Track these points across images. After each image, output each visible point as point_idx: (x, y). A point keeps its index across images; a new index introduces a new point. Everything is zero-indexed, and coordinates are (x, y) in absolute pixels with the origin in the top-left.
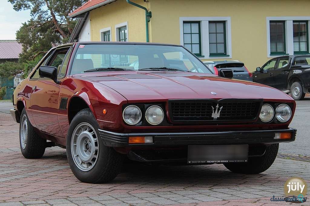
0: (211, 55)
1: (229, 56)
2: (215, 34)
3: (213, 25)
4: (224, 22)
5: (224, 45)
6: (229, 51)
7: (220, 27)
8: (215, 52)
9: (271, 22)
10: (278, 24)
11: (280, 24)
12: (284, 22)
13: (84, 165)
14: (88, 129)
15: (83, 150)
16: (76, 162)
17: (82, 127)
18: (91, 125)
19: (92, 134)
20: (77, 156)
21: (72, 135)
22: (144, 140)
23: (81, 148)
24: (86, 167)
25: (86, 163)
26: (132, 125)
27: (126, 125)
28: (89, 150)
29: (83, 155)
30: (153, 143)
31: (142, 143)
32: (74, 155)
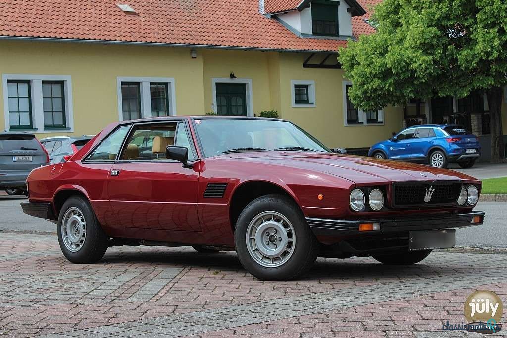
0: (47, 127)
1: (69, 129)
2: (51, 99)
3: (48, 86)
4: (62, 83)
5: (63, 114)
6: (71, 123)
7: (57, 89)
8: (51, 124)
9: (123, 83)
10: (131, 86)
11: (134, 86)
12: (138, 84)
13: (267, 261)
14: (273, 218)
15: (265, 243)
16: (254, 257)
17: (263, 216)
18: (281, 213)
19: (281, 224)
20: (254, 251)
21: (248, 226)
22: (373, 227)
23: (261, 241)
24: (271, 262)
25: (272, 258)
26: (358, 210)
27: (351, 211)
28: (275, 243)
29: (266, 249)
30: (380, 230)
31: (370, 231)
32: (251, 250)
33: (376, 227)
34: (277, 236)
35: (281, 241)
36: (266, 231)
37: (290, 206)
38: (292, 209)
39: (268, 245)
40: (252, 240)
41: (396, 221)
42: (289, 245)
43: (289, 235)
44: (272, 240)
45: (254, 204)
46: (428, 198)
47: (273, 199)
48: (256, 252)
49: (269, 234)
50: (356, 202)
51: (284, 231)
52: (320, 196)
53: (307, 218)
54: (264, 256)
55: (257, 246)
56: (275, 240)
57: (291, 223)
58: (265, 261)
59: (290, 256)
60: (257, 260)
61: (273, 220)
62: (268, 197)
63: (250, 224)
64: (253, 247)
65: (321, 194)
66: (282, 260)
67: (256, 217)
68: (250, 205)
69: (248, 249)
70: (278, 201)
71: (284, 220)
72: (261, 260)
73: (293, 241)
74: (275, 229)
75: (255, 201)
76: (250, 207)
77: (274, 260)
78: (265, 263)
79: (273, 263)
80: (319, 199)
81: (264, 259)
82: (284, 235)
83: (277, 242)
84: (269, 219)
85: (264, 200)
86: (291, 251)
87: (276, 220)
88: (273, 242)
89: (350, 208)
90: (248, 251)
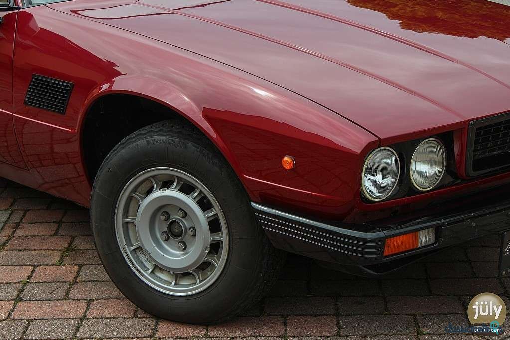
14: (175, 184)
15: (158, 236)
16: (135, 267)
17: (153, 177)
18: (193, 176)
19: (194, 199)
20: (134, 249)
21: (120, 195)
22: (418, 239)
23: (150, 230)
24: (173, 283)
25: (174, 273)
26: (381, 200)
27: (364, 202)
28: (181, 238)
29: (162, 252)
30: (435, 243)
31: (412, 250)
32: (127, 248)
33: (424, 239)
34: (186, 223)
35: (195, 235)
36: (163, 209)
37: (216, 161)
39: (167, 239)
40: (130, 226)
42: (215, 248)
43: (214, 226)
44: (174, 232)
45: (131, 146)
47: (177, 140)
48: (140, 253)
49: (168, 217)
50: (379, 178)
51: (202, 217)
52: (287, 162)
53: (253, 204)
54: (155, 266)
55: (141, 241)
56: (182, 232)
57: (219, 203)
58: (158, 277)
59: (215, 275)
60: (140, 272)
61: (175, 188)
62: (165, 132)
63: (123, 191)
64: (132, 242)
65: (289, 155)
66: (198, 281)
67: (137, 175)
68: (121, 146)
69: (121, 248)
70: (186, 147)
71: (201, 192)
72: (149, 275)
73: (222, 242)
74: (181, 209)
75: (133, 140)
76: (123, 151)
77: (179, 275)
78: (159, 282)
79: (178, 284)
80: (285, 167)
81: (158, 272)
82: (202, 224)
83: (187, 238)
84: (166, 184)
85: (154, 140)
86: (220, 264)
87: (182, 190)
88: (177, 236)
89: (361, 196)
90: (121, 252)
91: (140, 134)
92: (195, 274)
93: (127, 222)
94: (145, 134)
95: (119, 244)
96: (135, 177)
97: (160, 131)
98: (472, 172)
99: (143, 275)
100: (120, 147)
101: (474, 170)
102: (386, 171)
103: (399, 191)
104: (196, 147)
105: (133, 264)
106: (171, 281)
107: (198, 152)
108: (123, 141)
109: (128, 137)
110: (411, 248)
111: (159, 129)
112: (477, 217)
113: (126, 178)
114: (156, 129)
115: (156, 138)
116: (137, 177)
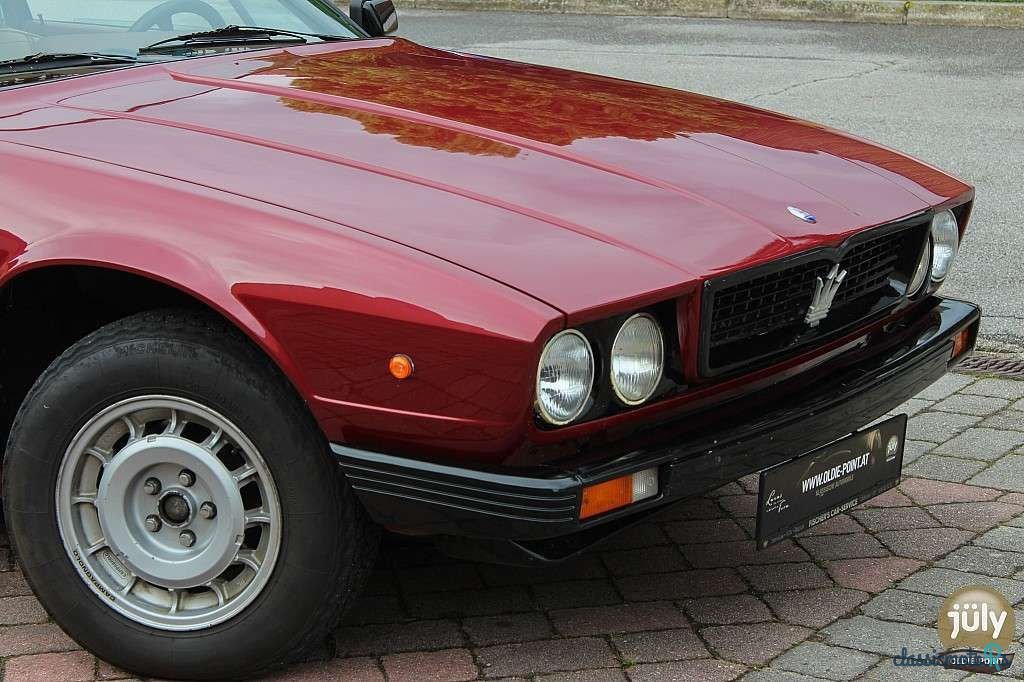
13: (153, 597)
14: (174, 424)
15: (141, 524)
16: (97, 585)
17: (129, 415)
18: (211, 408)
19: (212, 449)
20: (94, 553)
21: (66, 454)
22: (631, 489)
23: (126, 516)
24: (174, 608)
25: (175, 590)
26: (566, 423)
27: (540, 428)
28: (186, 523)
29: (150, 552)
30: (659, 494)
31: (623, 507)
32: (80, 551)
33: (642, 487)
34: (195, 496)
35: (213, 516)
36: (147, 475)
37: (252, 376)
38: (262, 390)
40: (84, 510)
41: (720, 447)
42: (253, 537)
43: (251, 496)
44: (172, 514)
45: (85, 361)
46: (819, 309)
47: (176, 344)
48: (104, 560)
49: (159, 487)
51: (229, 482)
52: (400, 365)
53: (336, 448)
54: (138, 580)
55: (108, 535)
56: (189, 514)
57: (260, 452)
58: (143, 601)
59: (256, 585)
60: (108, 594)
61: (174, 431)
62: (152, 332)
63: (72, 445)
64: (90, 540)
65: (402, 352)
66: (221, 600)
67: (100, 414)
68: (66, 362)
69: (69, 552)
70: (195, 355)
71: (224, 435)
72: (125, 598)
73: (267, 525)
74: (187, 471)
75: (90, 349)
76: (70, 371)
77: (183, 594)
78: (145, 608)
79: (183, 610)
80: (395, 373)
81: (141, 590)
82: (229, 495)
83: (198, 523)
84: (155, 427)
85: (132, 346)
86: (263, 564)
87: (187, 435)
88: (177, 520)
89: (535, 418)
90: (69, 559)
91: (101, 338)
92: (215, 588)
93: (79, 504)
94: (112, 337)
95: (66, 545)
96: (96, 417)
97: (141, 329)
98: (709, 370)
99: (114, 599)
100: (62, 365)
101: (712, 366)
102: (572, 373)
103: (593, 407)
104: (214, 354)
105: (93, 580)
106: (167, 606)
107: (217, 362)
108: (67, 353)
109: (75, 346)
110: (621, 505)
111: (139, 326)
112: (724, 446)
113: (77, 421)
114: (133, 325)
115: (136, 344)
116: (99, 418)
